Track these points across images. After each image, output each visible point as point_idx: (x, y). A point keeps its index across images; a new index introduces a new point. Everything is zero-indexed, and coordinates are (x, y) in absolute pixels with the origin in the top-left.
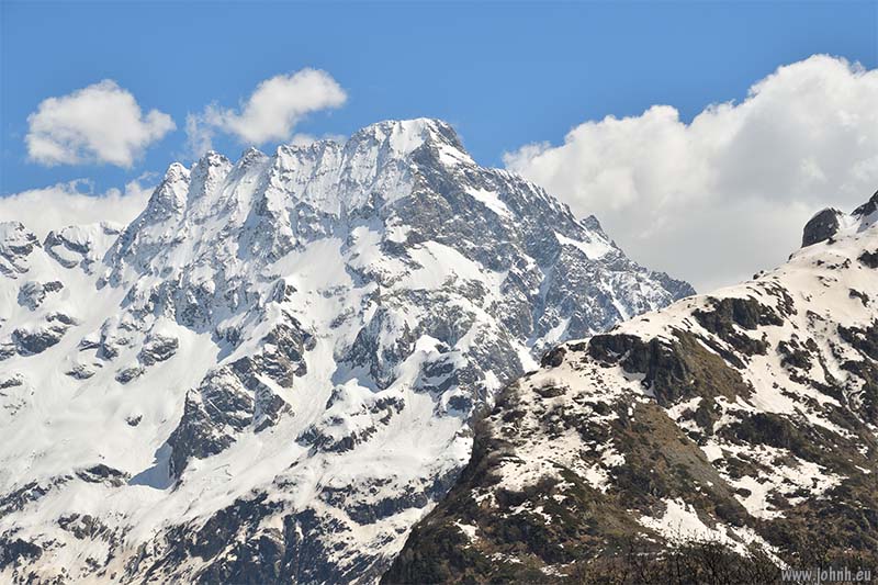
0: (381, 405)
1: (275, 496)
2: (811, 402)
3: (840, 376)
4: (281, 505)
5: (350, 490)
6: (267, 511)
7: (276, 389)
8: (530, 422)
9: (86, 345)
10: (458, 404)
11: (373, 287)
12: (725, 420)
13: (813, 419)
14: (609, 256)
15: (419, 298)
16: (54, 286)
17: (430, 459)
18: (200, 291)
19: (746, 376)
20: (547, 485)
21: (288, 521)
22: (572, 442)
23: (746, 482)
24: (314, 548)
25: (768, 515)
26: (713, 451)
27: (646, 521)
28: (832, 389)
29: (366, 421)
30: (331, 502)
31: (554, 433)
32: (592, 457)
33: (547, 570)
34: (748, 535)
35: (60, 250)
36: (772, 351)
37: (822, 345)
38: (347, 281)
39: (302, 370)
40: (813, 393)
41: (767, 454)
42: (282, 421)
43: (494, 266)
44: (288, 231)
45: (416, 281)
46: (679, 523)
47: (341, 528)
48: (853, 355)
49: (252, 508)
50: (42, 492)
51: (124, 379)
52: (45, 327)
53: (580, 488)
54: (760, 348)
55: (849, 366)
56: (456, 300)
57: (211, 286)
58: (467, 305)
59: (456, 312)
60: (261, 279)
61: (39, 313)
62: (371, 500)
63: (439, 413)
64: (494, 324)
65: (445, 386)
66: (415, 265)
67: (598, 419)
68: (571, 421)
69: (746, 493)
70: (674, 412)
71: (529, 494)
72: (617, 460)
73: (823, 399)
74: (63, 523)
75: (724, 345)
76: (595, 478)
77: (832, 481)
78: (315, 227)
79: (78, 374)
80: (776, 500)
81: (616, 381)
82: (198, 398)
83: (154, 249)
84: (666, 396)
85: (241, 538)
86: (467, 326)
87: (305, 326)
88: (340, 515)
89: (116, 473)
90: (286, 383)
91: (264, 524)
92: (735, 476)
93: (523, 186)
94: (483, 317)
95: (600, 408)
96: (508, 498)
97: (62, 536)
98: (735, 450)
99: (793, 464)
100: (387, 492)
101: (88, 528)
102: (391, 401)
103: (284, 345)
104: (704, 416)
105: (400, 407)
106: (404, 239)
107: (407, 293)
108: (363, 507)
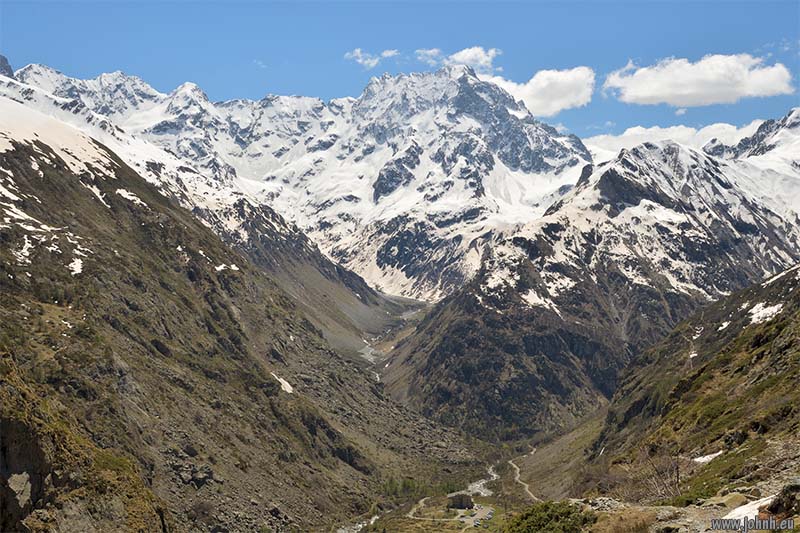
0: (446, 184)
1: (411, 216)
2: (571, 257)
3: (580, 248)
4: (413, 219)
5: (435, 216)
6: (408, 221)
7: (410, 170)
8: (496, 264)
9: (344, 147)
10: (472, 185)
11: (443, 131)
12: (547, 264)
13: (571, 263)
14: (527, 117)
15: (459, 135)
16: (331, 123)
17: (462, 206)
18: (383, 128)
19: (554, 248)
20: (500, 286)
21: (415, 225)
22: (507, 271)
23: (550, 284)
24: (424, 235)
25: (555, 295)
26: (543, 274)
27: (524, 296)
28: (577, 253)
29: (441, 189)
30: (430, 220)
31: (502, 268)
32: (511, 276)
33: (498, 312)
34: (549, 301)
35: (333, 108)
36: (562, 240)
37: (576, 237)
38: (436, 128)
39: (418, 163)
40: (572, 254)
41: (557, 275)
42: (412, 182)
43: (486, 122)
44: (413, 106)
45: (459, 129)
46: (532, 298)
47: (433, 229)
48: (584, 242)
49: (403, 219)
50: (332, 204)
51: (357, 160)
52: (329, 139)
53: (509, 287)
54: (559, 239)
55: (582, 245)
56: (472, 136)
57: (386, 126)
58: (476, 138)
59: (472, 140)
60: (404, 124)
61: (327, 133)
62: (443, 220)
63: (466, 188)
64: (485, 145)
65: (468, 178)
66: (458, 123)
67: (514, 264)
68: (506, 265)
69: (550, 288)
70: (534, 262)
71: (495, 290)
72: (518, 278)
73: (574, 256)
74: (340, 216)
75: (549, 238)
76: (512, 283)
77: (572, 284)
78: (424, 105)
79: (341, 158)
80: (558, 290)
81: (520, 252)
82: (383, 173)
83: (366, 110)
84: (532, 257)
85: (400, 229)
86: (475, 146)
87: (420, 145)
88: (433, 224)
89: (356, 198)
90: (413, 167)
91: (408, 225)
92: (548, 282)
93: (497, 88)
94: (481, 142)
95: (515, 261)
96: (490, 290)
97: (339, 220)
98: (549, 274)
99: (563, 278)
100: (448, 217)
101: (347, 218)
102: (449, 182)
103: (413, 154)
104: (542, 263)
105: (453, 185)
106: (454, 113)
107: (455, 133)
108: (440, 222)
